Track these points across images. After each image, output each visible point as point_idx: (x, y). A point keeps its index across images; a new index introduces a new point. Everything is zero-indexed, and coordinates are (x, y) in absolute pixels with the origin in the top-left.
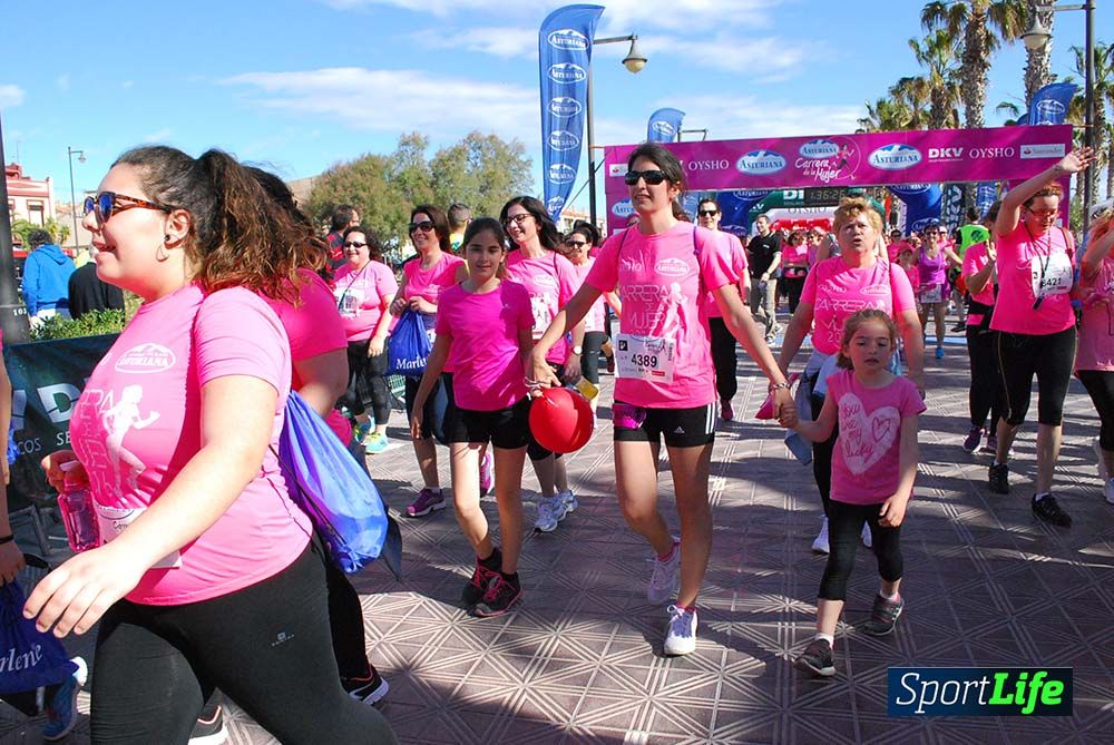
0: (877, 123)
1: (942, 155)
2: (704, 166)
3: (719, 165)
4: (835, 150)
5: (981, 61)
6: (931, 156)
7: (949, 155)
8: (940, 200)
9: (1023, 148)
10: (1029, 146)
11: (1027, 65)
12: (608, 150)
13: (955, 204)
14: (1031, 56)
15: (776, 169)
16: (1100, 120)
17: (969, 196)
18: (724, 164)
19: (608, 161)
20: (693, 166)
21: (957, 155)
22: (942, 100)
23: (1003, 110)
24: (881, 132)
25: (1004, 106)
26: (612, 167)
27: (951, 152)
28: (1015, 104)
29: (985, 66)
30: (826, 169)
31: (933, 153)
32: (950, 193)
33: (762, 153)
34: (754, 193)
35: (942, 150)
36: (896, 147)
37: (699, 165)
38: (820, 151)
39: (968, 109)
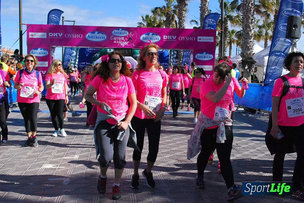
0: (145, 24)
1: (168, 38)
2: (72, 36)
3: (78, 36)
4: (127, 33)
5: (184, 3)
6: (164, 38)
7: (171, 38)
8: (168, 56)
9: (199, 37)
10: (201, 37)
11: (200, 5)
12: (28, 26)
13: (174, 58)
14: (202, 2)
15: (102, 40)
16: (226, 29)
17: (179, 55)
18: (81, 36)
19: (28, 31)
20: (67, 36)
21: (175, 39)
22: (170, 16)
23: (192, 23)
24: (146, 27)
25: (192, 21)
26: (30, 33)
27: (172, 37)
28: (197, 21)
29: (186, 5)
30: (123, 41)
31: (165, 37)
32: (172, 53)
33: (96, 32)
34: (94, 50)
35: (169, 36)
36: (151, 34)
37: (69, 35)
38: (121, 33)
39: (179, 21)
